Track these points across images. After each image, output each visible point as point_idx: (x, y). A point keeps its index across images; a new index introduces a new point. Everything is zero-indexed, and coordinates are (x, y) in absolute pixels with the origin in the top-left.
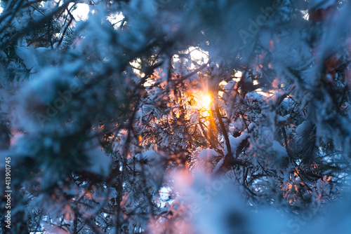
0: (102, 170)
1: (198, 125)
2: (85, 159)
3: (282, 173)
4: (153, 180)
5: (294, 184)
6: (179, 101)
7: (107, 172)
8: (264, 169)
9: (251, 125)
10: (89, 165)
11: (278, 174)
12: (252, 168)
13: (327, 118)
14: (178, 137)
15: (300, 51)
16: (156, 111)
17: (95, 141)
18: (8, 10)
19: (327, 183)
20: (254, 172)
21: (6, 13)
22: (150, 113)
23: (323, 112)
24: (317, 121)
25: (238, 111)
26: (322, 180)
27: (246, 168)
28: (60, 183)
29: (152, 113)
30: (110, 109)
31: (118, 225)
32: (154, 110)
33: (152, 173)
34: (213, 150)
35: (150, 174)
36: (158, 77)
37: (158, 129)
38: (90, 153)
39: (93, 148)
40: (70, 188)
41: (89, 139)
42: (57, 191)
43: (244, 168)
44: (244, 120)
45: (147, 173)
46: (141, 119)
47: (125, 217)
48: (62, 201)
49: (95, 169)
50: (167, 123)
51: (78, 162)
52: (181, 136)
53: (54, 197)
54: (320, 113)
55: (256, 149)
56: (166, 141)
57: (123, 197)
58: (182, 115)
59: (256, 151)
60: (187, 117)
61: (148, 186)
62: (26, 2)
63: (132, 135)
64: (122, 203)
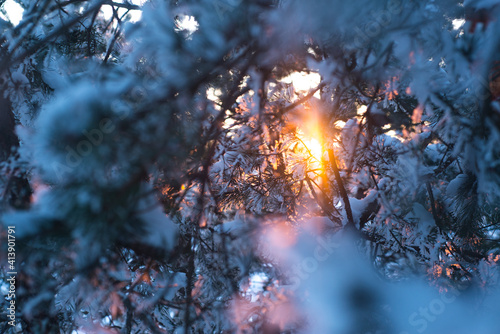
0: (164, 241)
1: (305, 182)
2: (139, 225)
3: (427, 250)
4: (239, 257)
5: (445, 266)
6: (277, 145)
7: (171, 244)
8: (400, 245)
9: (380, 182)
10: (144, 233)
11: (422, 252)
12: (383, 243)
13: (493, 164)
14: (276, 200)
15: (454, 67)
16: (243, 160)
17: (154, 198)
18: (29, 15)
19: (494, 264)
20: (386, 251)
21: (26, 19)
22: (234, 163)
23: (488, 156)
24: (479, 170)
25: (363, 159)
26: (487, 259)
27: (374, 244)
28: (103, 260)
29: (238, 165)
30: (174, 146)
31: (188, 322)
32: (240, 159)
33: (237, 247)
34: (327, 218)
35: (234, 249)
36: (246, 110)
37: (247, 188)
38: (146, 216)
39: (151, 208)
40: (117, 270)
41: (146, 195)
42: (99, 272)
43: (372, 244)
44: (372, 173)
45: (229, 248)
46: (221, 173)
47: (198, 311)
48: (107, 288)
49: (154, 240)
50: (260, 179)
51: (129, 228)
52: (280, 199)
53: (95, 282)
54: (483, 157)
55: (389, 212)
56: (259, 205)
57: (196, 284)
58: (282, 167)
59: (389, 216)
60: (289, 170)
61: (231, 267)
62: (54, 3)
63: (208, 193)
64: (194, 292)
